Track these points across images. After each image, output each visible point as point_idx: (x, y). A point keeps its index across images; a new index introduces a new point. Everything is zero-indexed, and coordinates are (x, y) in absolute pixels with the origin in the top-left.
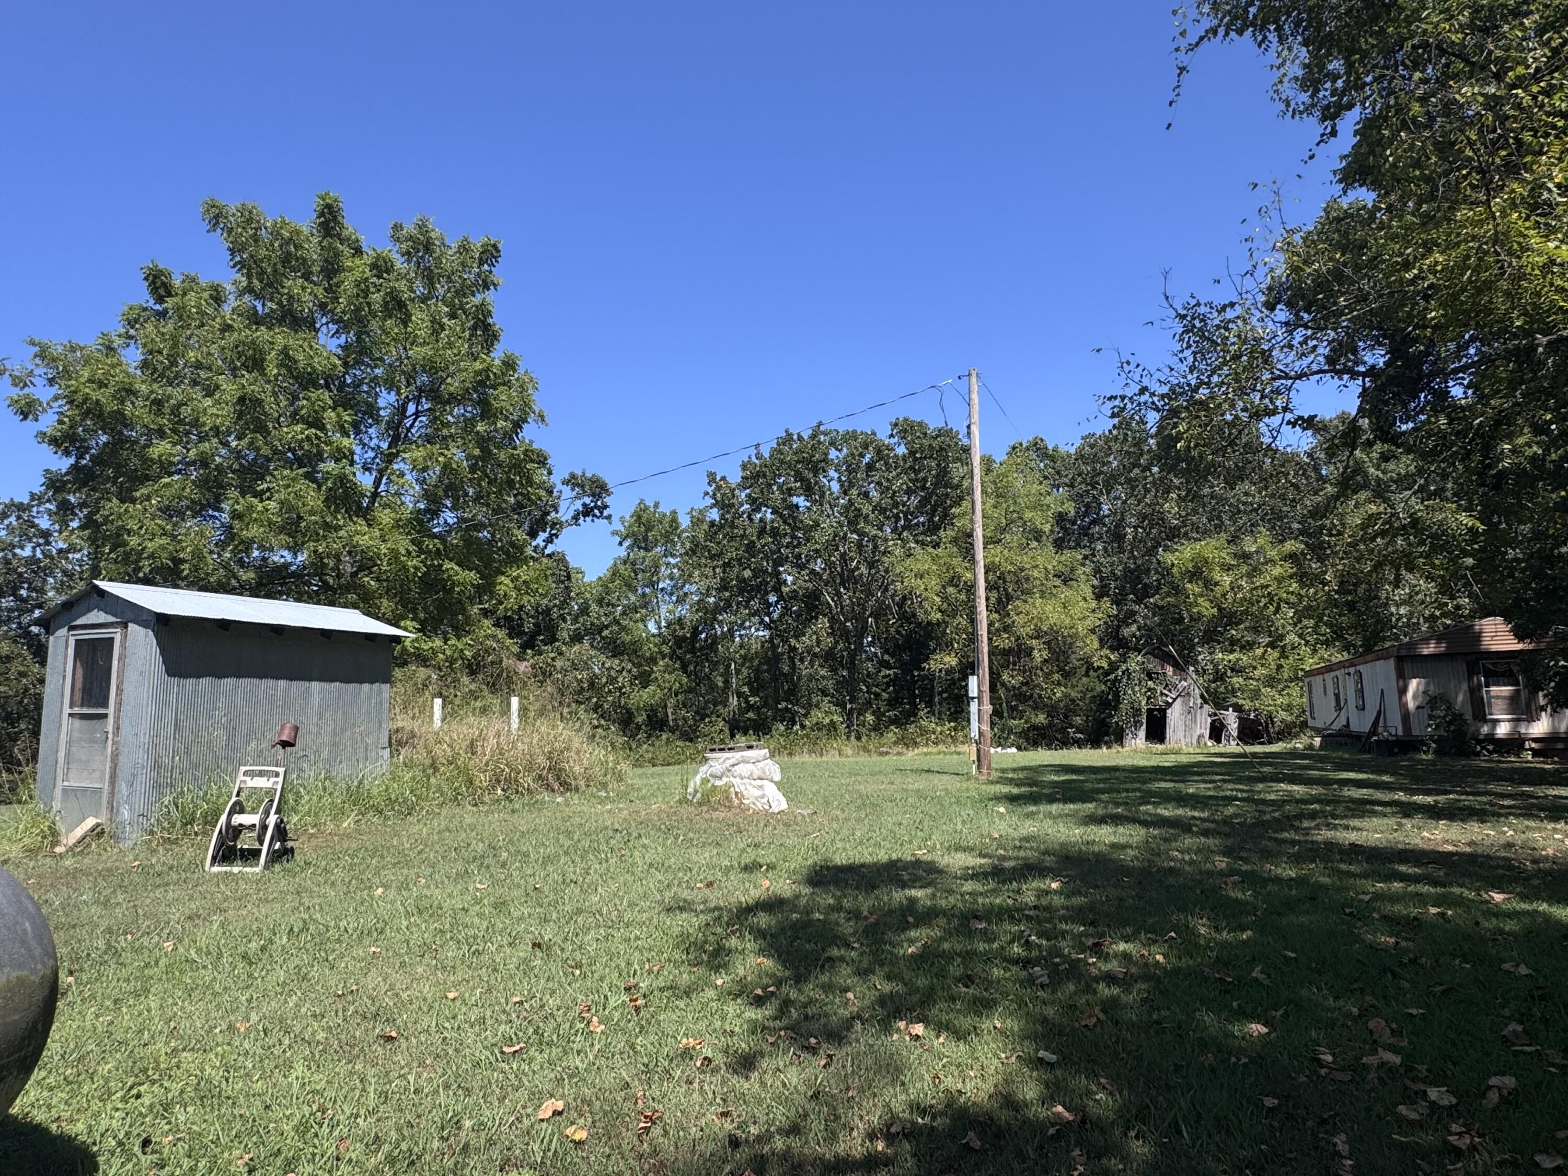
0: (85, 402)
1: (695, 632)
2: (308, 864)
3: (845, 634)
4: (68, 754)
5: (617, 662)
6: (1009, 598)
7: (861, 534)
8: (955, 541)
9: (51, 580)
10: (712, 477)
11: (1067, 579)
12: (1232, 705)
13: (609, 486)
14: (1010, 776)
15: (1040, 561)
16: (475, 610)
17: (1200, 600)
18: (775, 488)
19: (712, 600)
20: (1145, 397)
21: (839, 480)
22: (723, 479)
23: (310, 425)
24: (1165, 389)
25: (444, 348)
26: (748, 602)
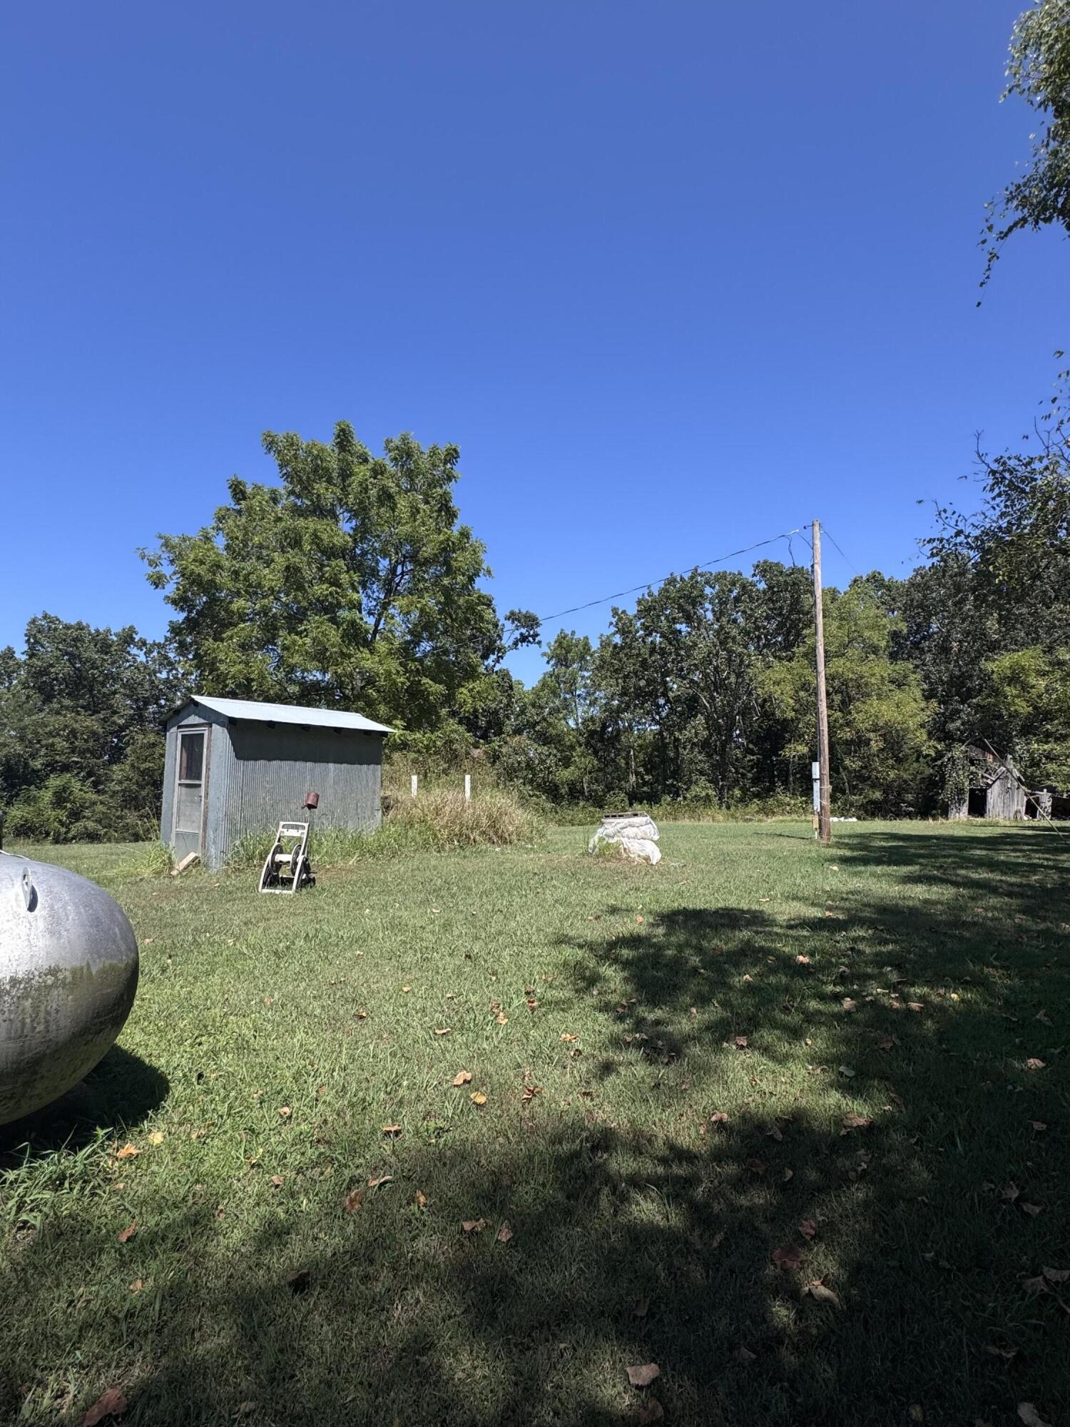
0: (191, 575)
1: (604, 727)
2: (324, 890)
3: (718, 729)
4: (179, 809)
5: (546, 748)
6: (851, 699)
7: (730, 652)
8: (805, 655)
9: (179, 694)
10: (615, 612)
11: (900, 684)
12: (1046, 787)
13: (540, 617)
14: (846, 841)
15: (877, 670)
16: (444, 711)
17: (1017, 701)
18: (663, 618)
19: (616, 702)
20: (961, 539)
21: (713, 611)
22: (624, 612)
23: (332, 584)
24: (977, 532)
25: (419, 526)
26: (643, 704)
